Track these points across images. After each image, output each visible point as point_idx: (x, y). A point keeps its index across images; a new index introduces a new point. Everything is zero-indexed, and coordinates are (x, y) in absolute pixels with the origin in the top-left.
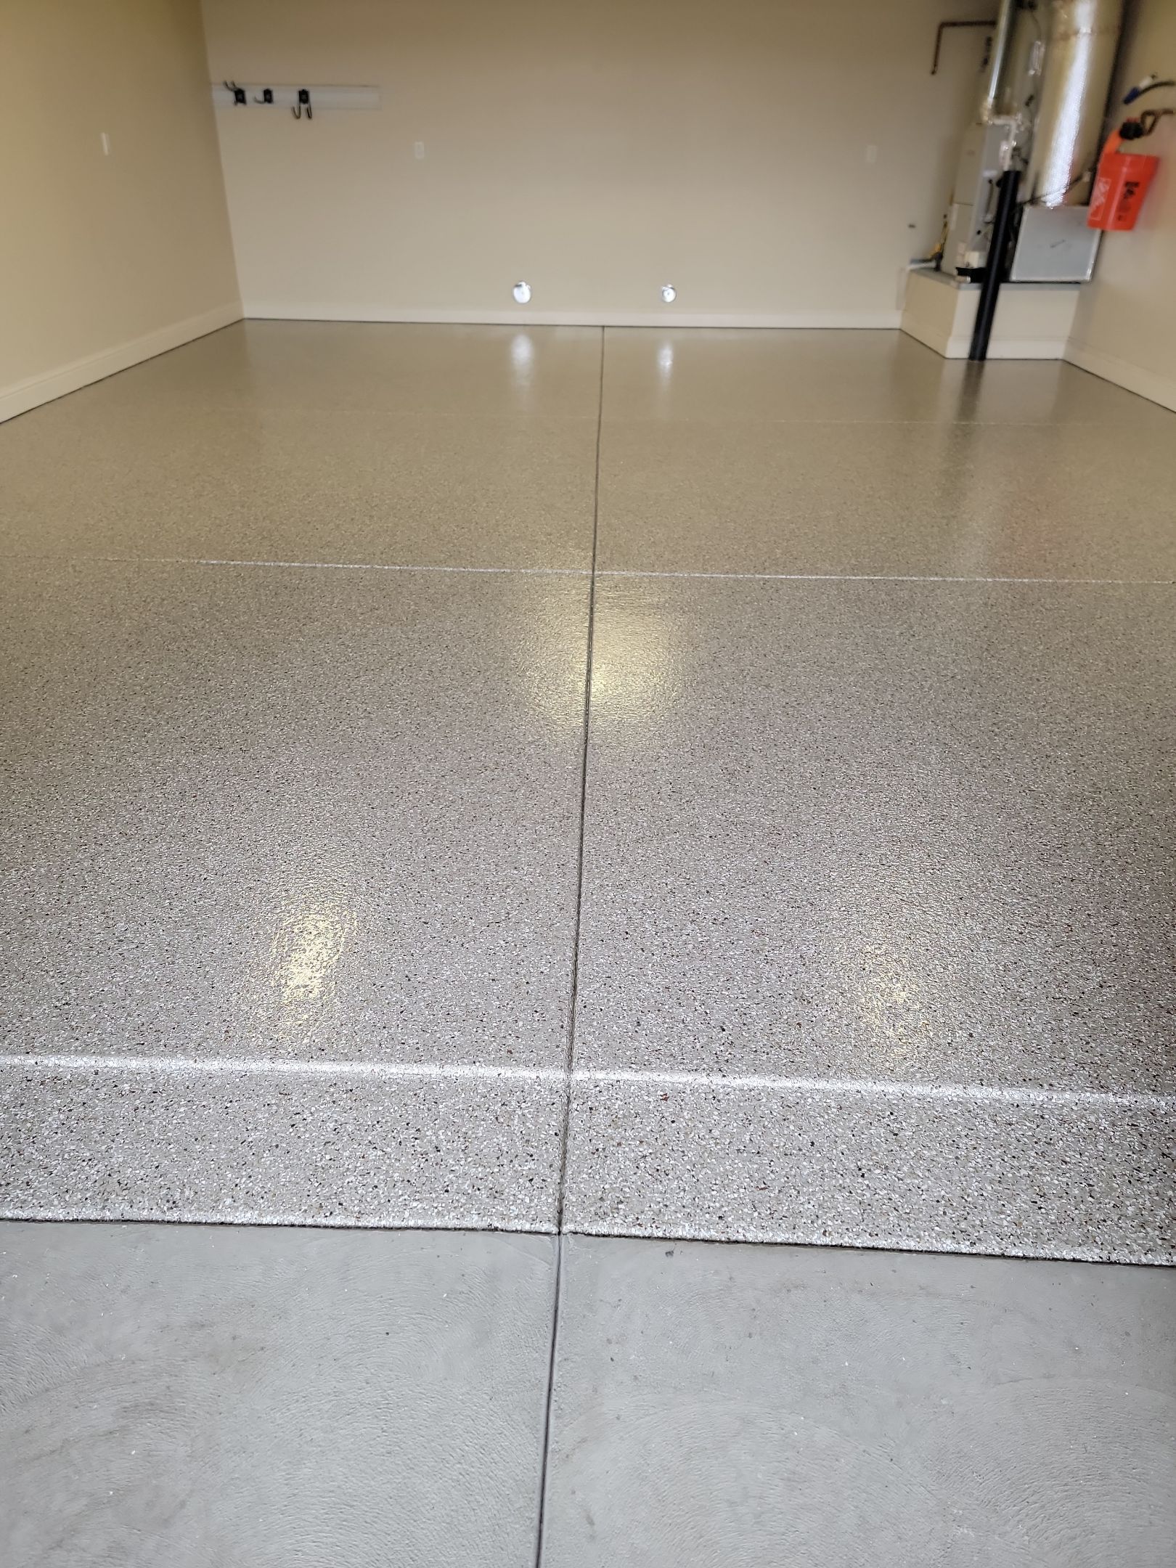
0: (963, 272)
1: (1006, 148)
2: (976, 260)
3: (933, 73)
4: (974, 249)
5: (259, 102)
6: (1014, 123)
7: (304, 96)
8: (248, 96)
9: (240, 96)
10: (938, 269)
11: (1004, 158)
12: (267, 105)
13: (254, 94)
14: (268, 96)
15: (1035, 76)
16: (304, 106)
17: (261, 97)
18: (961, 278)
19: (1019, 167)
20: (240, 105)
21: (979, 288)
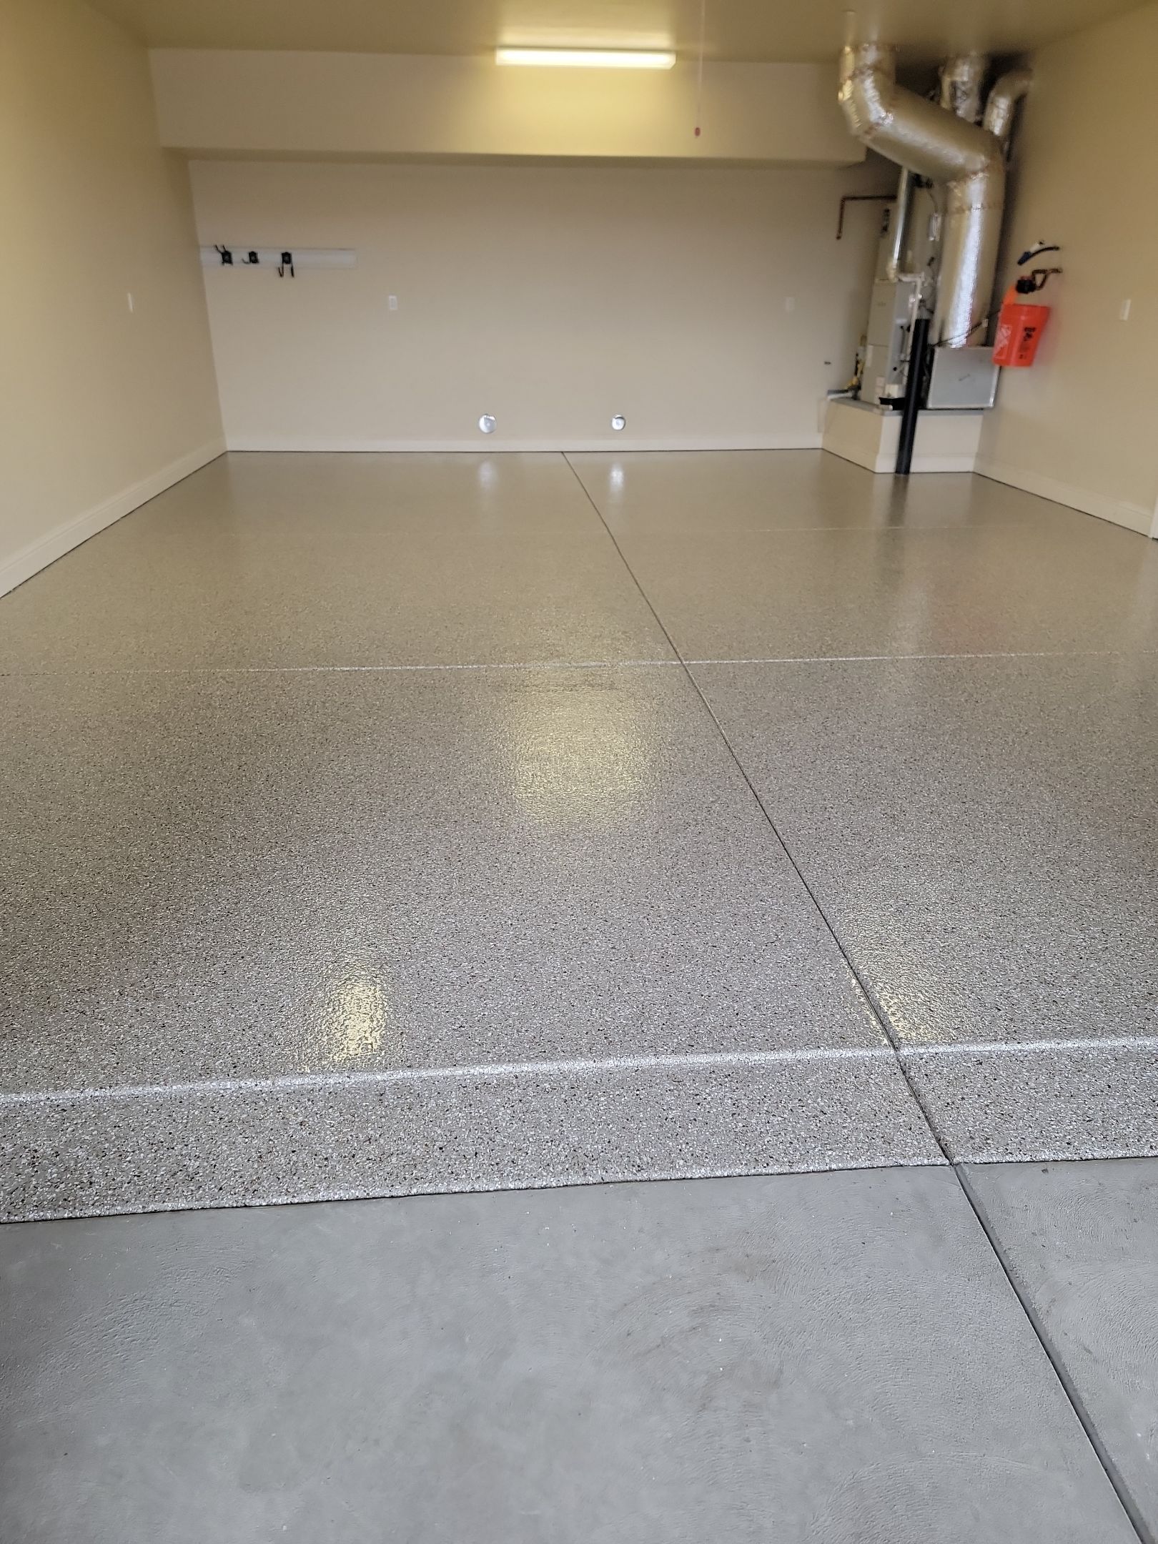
0: (884, 401)
1: (914, 300)
2: (896, 391)
3: (839, 238)
4: (894, 383)
5: (247, 263)
6: (919, 279)
7: (287, 258)
8: (235, 257)
9: (227, 257)
10: (855, 398)
11: (912, 309)
12: (252, 265)
13: (239, 256)
14: (253, 258)
15: (934, 241)
16: (287, 267)
17: (247, 258)
18: (884, 406)
19: (925, 316)
20: (227, 265)
21: (901, 414)
